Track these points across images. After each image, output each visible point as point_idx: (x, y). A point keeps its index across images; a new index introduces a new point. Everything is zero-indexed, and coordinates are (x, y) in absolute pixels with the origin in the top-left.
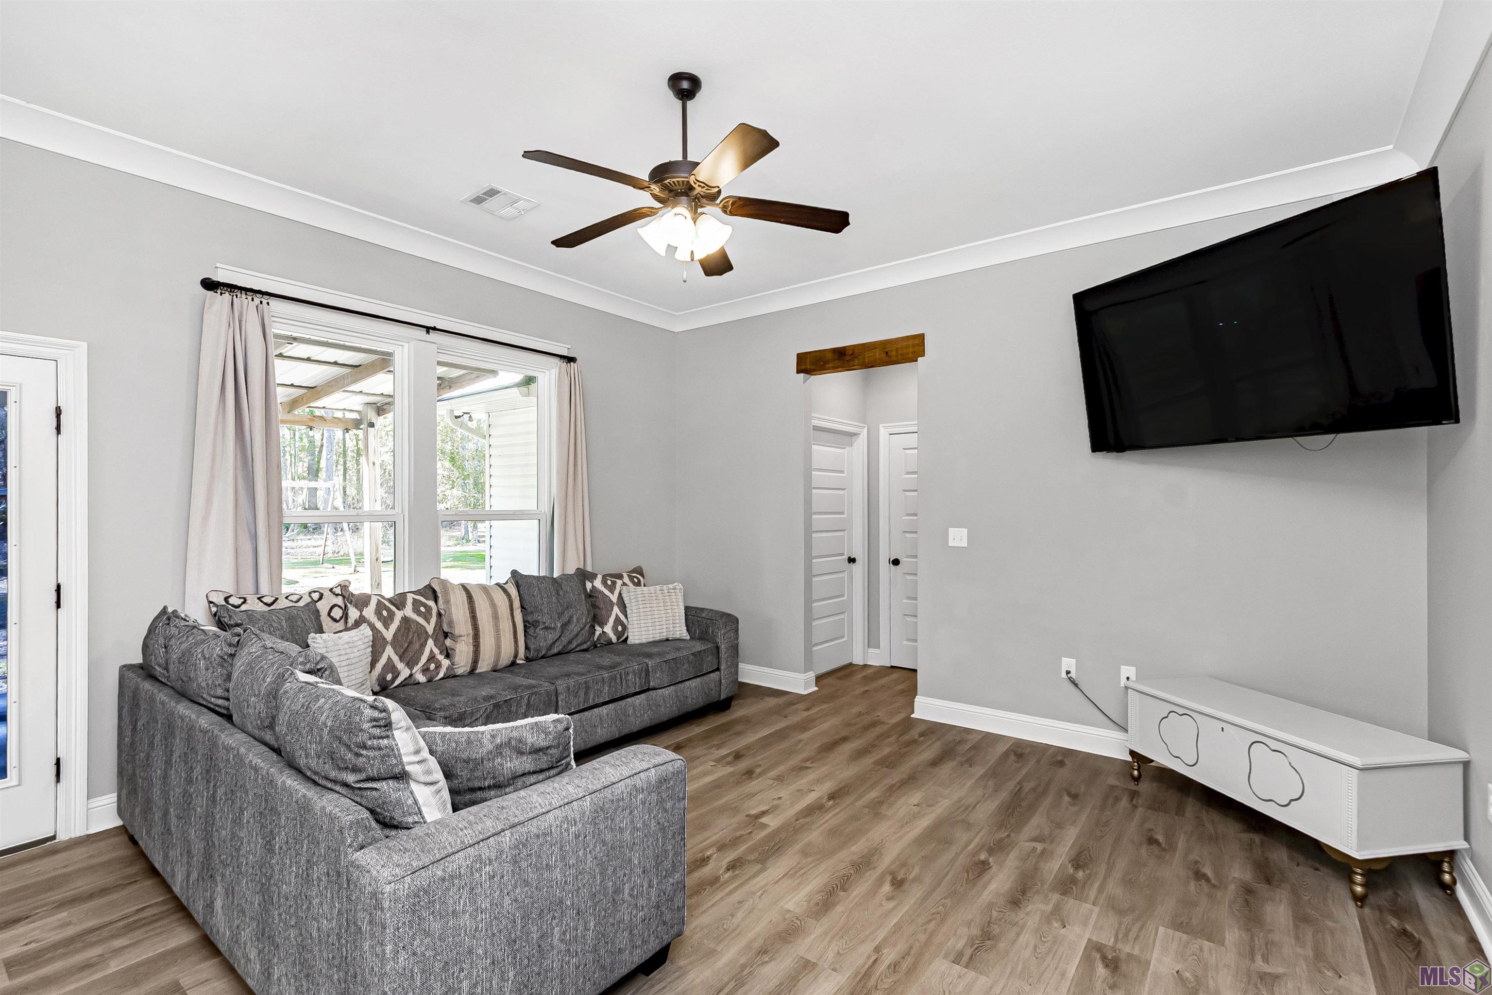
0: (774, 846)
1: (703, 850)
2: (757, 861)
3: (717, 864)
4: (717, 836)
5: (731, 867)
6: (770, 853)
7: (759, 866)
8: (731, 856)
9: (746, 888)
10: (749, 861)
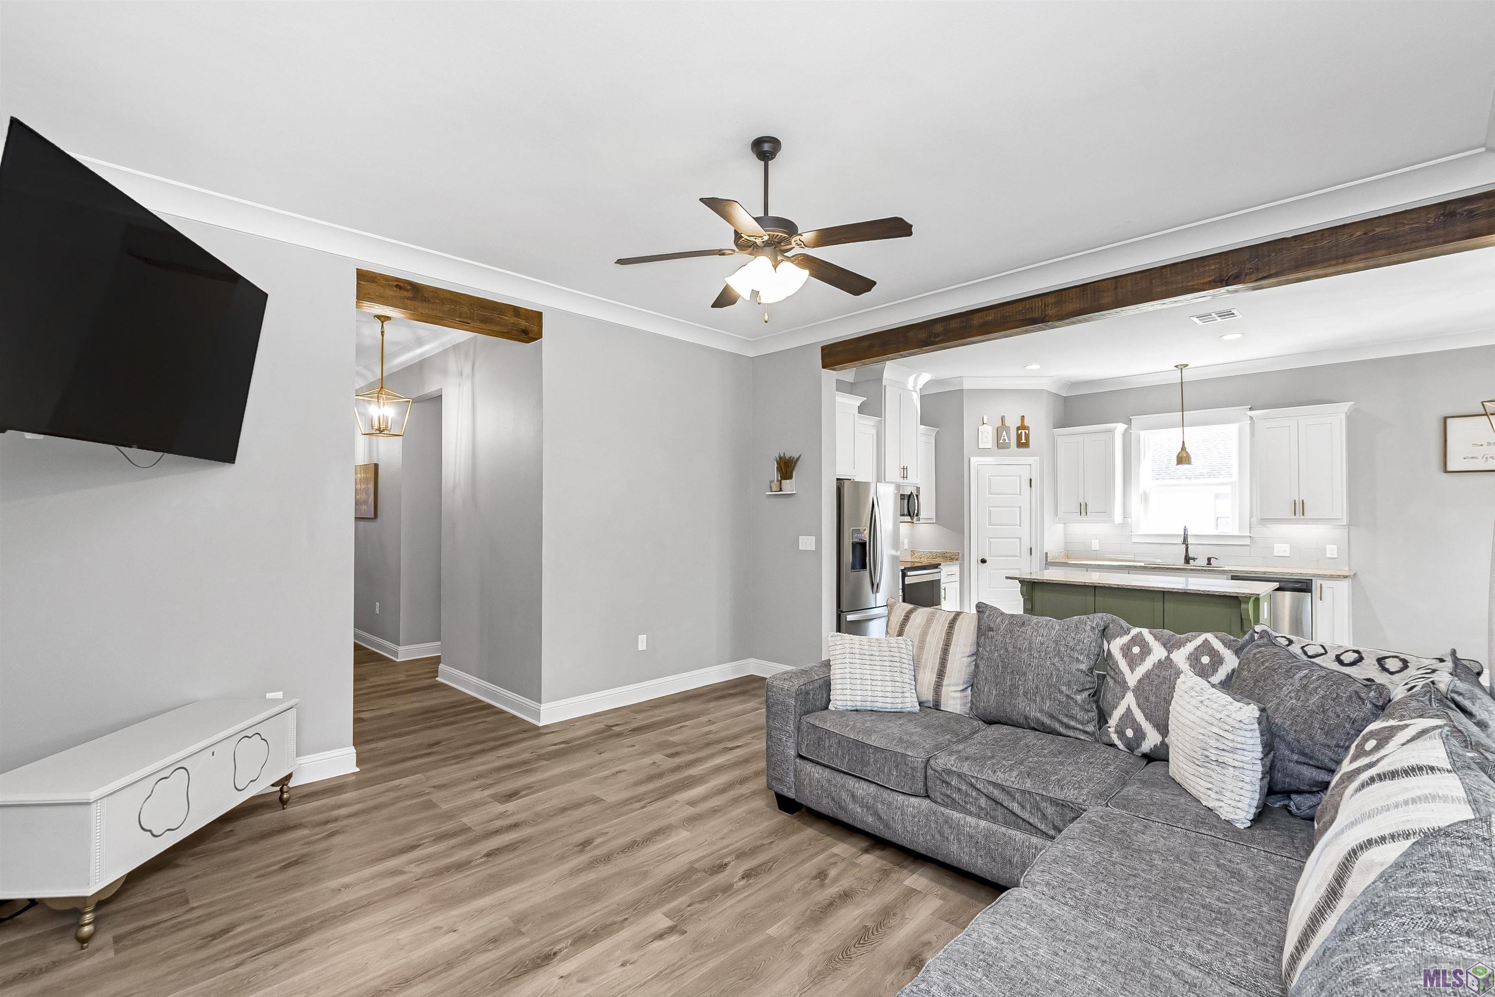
0: (671, 886)
1: (747, 886)
2: (697, 871)
3: (735, 871)
4: (728, 904)
5: (722, 867)
6: (680, 877)
7: (696, 866)
8: (721, 878)
9: (714, 848)
10: (704, 871)
